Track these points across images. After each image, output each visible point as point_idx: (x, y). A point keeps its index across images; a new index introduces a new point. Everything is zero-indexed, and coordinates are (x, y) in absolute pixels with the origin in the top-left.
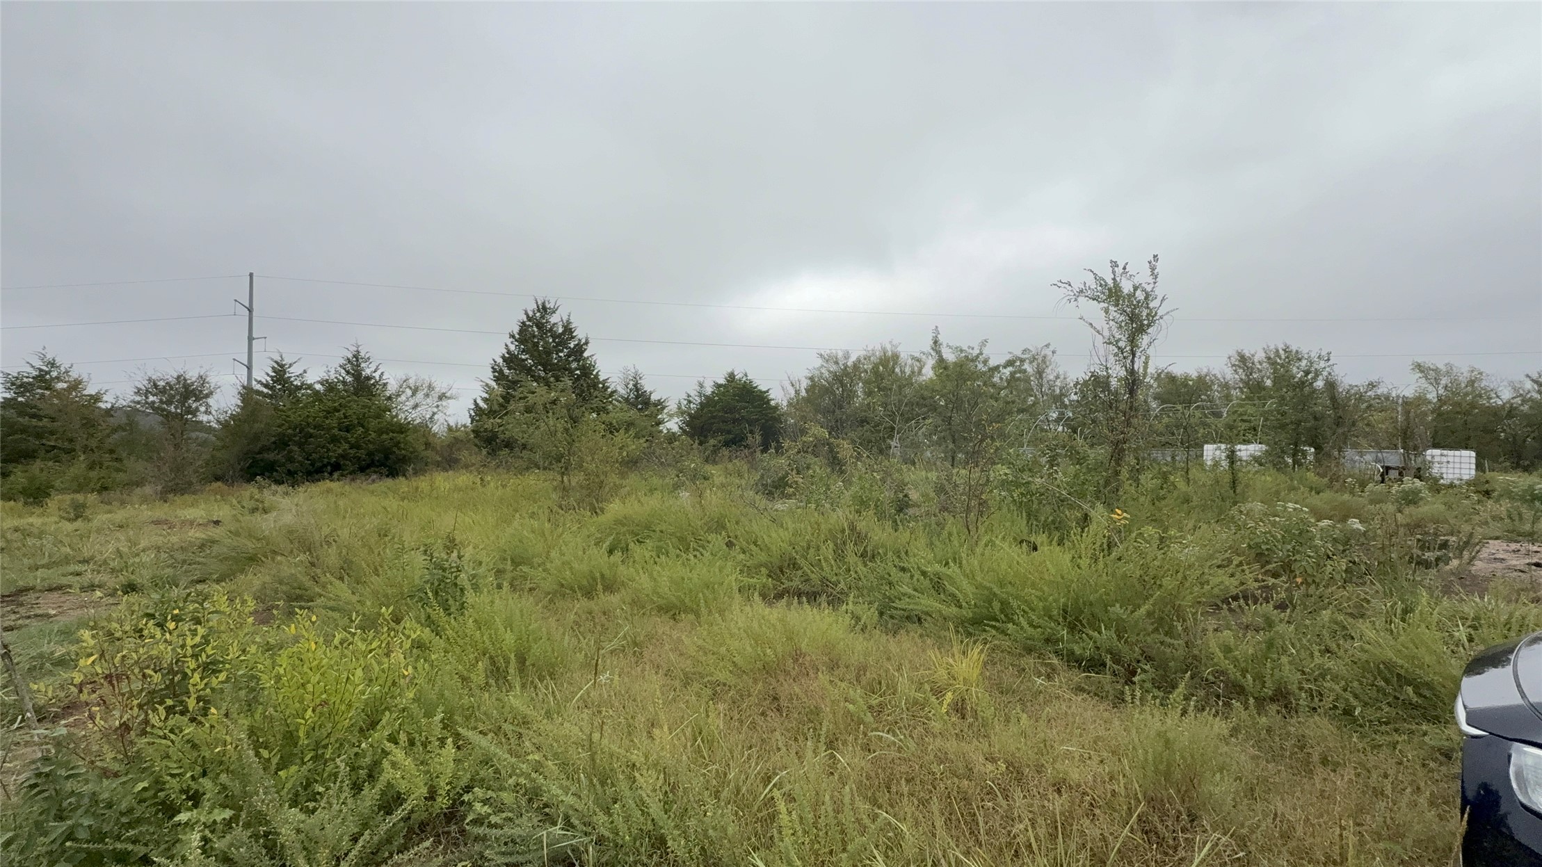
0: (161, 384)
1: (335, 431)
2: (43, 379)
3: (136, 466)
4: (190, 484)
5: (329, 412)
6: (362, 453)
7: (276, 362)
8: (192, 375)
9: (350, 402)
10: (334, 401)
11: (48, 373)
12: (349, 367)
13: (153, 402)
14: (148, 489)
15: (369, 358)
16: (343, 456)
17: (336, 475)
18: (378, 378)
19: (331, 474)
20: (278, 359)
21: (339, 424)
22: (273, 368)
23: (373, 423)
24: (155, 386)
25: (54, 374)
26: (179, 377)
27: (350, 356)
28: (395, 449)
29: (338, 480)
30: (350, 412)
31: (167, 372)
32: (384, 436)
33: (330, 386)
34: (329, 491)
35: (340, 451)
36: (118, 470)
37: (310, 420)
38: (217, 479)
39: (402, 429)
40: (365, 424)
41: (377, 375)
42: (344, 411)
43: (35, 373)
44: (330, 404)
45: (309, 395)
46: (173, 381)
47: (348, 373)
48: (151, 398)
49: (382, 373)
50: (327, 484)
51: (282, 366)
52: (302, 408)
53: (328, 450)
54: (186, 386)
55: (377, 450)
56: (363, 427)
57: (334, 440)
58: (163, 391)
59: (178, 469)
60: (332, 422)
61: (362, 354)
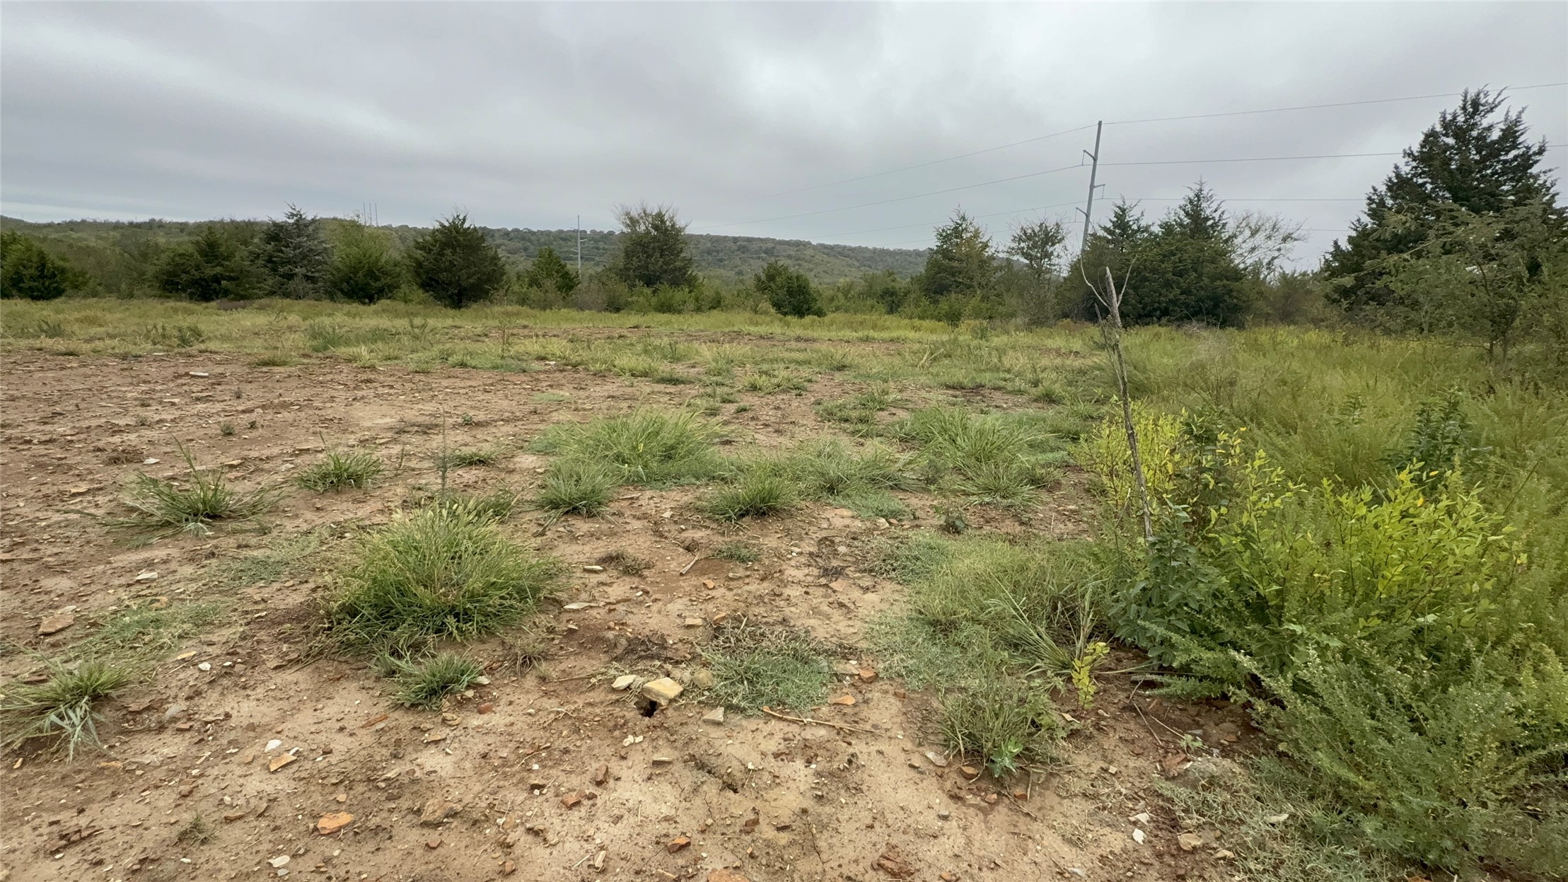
0: (1029, 231)
1: (1169, 276)
2: (957, 232)
3: (1012, 301)
4: (1047, 318)
5: (1165, 256)
6: (1191, 300)
7: (1119, 207)
8: (1051, 225)
9: (1186, 245)
10: (1171, 245)
11: (961, 225)
12: (1189, 207)
13: (1023, 248)
14: (1019, 321)
15: (1211, 196)
16: (1174, 302)
17: (1164, 320)
18: (1217, 219)
19: (1159, 319)
20: (1120, 203)
21: (1175, 268)
22: (1116, 213)
23: (1208, 268)
24: (1025, 233)
25: (964, 226)
26: (1041, 224)
27: (1192, 195)
28: (1226, 297)
29: (1166, 325)
30: (1186, 256)
31: (1032, 221)
32: (1218, 283)
33: (1167, 227)
34: (1157, 335)
35: (1171, 296)
36: (1000, 304)
37: (1148, 264)
38: (1066, 316)
39: (1237, 275)
40: (1199, 269)
41: (1216, 215)
42: (1179, 255)
43: (953, 225)
44: (1166, 247)
45: (1146, 240)
46: (1037, 229)
47: (1187, 214)
48: (1022, 245)
49: (1223, 213)
50: (1156, 328)
51: (1123, 210)
52: (1141, 252)
53: (1160, 294)
54: (1047, 233)
55: (1208, 298)
56: (1196, 272)
57: (1168, 285)
58: (1029, 238)
59: (1041, 304)
60: (1167, 266)
61: (1205, 192)
